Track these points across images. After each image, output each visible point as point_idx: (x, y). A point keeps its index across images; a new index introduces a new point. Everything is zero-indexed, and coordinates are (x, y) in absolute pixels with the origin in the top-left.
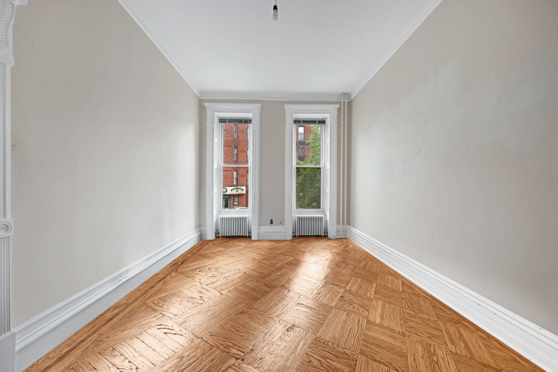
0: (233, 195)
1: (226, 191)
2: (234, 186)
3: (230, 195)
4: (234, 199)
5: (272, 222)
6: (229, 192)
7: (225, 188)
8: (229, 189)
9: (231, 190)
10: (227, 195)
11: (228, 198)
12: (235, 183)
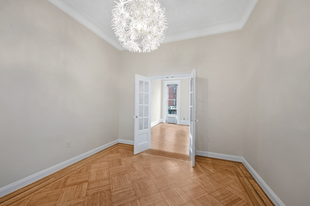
0: (174, 110)
1: (170, 108)
2: (174, 105)
3: (172, 110)
4: (174, 112)
5: (184, 119)
6: (171, 109)
7: (170, 107)
8: (172, 107)
9: (173, 108)
10: (170, 110)
11: (171, 112)
12: (174, 104)
